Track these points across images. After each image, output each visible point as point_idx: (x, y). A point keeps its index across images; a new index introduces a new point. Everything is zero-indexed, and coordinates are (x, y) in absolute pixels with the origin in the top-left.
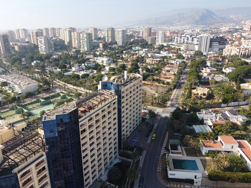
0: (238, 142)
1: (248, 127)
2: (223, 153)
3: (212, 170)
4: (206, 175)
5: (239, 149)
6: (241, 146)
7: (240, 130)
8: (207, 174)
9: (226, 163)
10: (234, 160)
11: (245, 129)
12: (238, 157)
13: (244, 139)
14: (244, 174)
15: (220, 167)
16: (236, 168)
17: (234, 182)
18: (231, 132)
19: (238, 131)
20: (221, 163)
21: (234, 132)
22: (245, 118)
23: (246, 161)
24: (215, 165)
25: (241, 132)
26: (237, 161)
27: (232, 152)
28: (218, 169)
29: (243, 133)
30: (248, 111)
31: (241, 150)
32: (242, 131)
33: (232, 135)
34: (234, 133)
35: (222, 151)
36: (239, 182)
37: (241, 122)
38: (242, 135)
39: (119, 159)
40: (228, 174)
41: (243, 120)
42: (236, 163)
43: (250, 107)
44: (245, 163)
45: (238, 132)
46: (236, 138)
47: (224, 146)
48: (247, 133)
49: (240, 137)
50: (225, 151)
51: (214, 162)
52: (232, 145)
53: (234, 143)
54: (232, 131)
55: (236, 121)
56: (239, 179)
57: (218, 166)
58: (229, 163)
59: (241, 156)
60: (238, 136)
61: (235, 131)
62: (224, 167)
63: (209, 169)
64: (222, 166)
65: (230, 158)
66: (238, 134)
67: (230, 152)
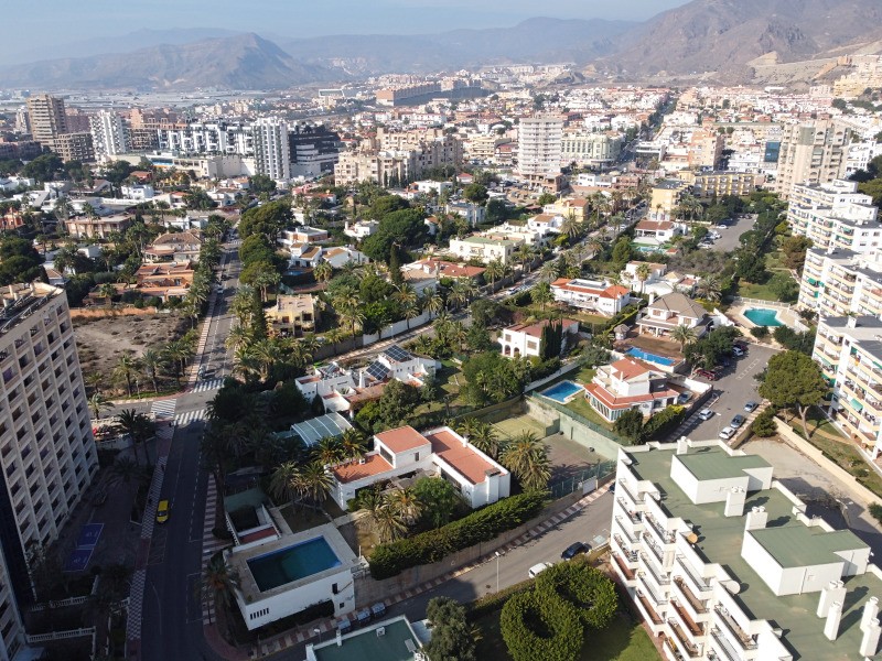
0: (428, 437)
1: (444, 387)
2: (396, 483)
3: (378, 548)
4: (365, 570)
5: (435, 458)
6: (438, 447)
7: (426, 401)
8: (367, 565)
9: (410, 511)
10: (429, 492)
11: (439, 395)
12: (436, 479)
13: (441, 424)
14: (461, 522)
15: (397, 528)
16: (438, 515)
17: (441, 558)
18: (405, 413)
19: (422, 406)
20: (398, 514)
21: (411, 411)
22: (432, 363)
23: (460, 485)
24: (382, 528)
25: (429, 407)
26: (437, 492)
27: (419, 471)
28: (393, 537)
29: (436, 406)
30: (436, 341)
31: (441, 457)
32: (431, 403)
33: (410, 421)
34: (412, 415)
35: (394, 479)
36: (454, 552)
37: (424, 376)
38: (434, 415)
39: (33, 645)
40: (423, 539)
41: (427, 369)
42: (437, 501)
43: (436, 328)
44: (457, 492)
45: (422, 409)
46: (420, 429)
47: (394, 462)
48: (444, 405)
49: (431, 420)
50: (401, 477)
51: (377, 522)
52: (416, 450)
53: (419, 443)
54: (407, 409)
55: (411, 377)
56: (452, 542)
57: (392, 528)
58: (419, 505)
59: (444, 474)
60: (423, 420)
61: (415, 407)
62: (407, 525)
63: (369, 547)
64: (401, 523)
65: (417, 492)
66: (423, 415)
67: (413, 473)
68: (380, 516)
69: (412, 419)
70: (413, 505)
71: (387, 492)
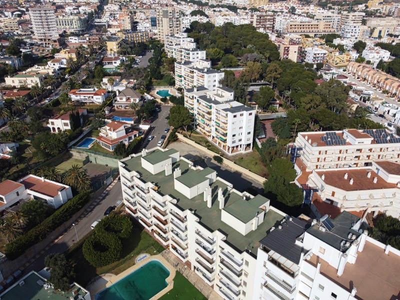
0: (21, 183)
1: (24, 155)
2: (9, 210)
3: (8, 245)
4: (4, 258)
5: (29, 191)
6: (28, 185)
7: (15, 165)
8: (4, 256)
9: (21, 221)
10: (30, 209)
11: (22, 160)
12: (32, 202)
13: (28, 174)
14: (51, 217)
15: (16, 232)
16: (38, 218)
17: (45, 237)
18: (4, 174)
19: (13, 168)
20: (15, 225)
21: (7, 172)
22: (13, 144)
23: (46, 200)
24: (8, 235)
25: (17, 167)
26: (34, 207)
27: (21, 200)
28: (16, 237)
29: (22, 166)
30: (12, 133)
31: (32, 190)
32: (18, 165)
33: (8, 178)
34: (8, 174)
35: (7, 208)
36: (51, 232)
37: (10, 152)
38: (22, 170)
40: (32, 232)
41: (10, 148)
42: (35, 211)
43: (10, 126)
44: (45, 204)
46: (16, 179)
47: (5, 200)
48: (26, 164)
49: (21, 174)
50: (11, 207)
51: (3, 233)
52: (16, 191)
53: (17, 187)
54: (4, 171)
55: (2, 155)
56: (49, 227)
57: (13, 233)
58: (26, 217)
59: (35, 197)
60: (16, 175)
61: (9, 169)
62: (22, 229)
63: (3, 247)
64: (18, 229)
65: (23, 211)
66: (15, 172)
67: (18, 202)
68: (4, 230)
69: (9, 176)
70: (22, 218)
71: (5, 217)
